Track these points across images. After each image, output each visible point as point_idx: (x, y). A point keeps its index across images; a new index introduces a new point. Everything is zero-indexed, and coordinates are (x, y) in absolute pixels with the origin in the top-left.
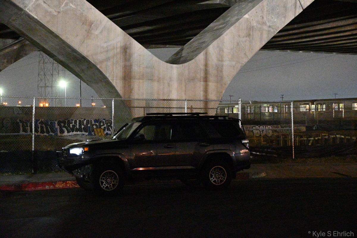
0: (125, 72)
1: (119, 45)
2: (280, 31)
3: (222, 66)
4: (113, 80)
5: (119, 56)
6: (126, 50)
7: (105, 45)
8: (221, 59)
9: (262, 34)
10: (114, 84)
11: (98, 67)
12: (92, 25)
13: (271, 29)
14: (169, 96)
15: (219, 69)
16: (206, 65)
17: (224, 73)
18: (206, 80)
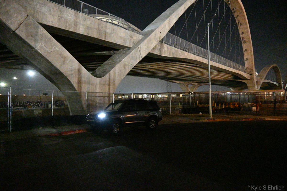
0: (79, 80)
1: (76, 68)
2: (135, 67)
3: (115, 79)
4: (74, 84)
5: (76, 73)
6: (79, 70)
7: (71, 68)
8: (115, 77)
9: (129, 67)
10: (74, 86)
11: (68, 77)
12: (66, 59)
13: (132, 65)
14: (96, 91)
15: (114, 81)
16: (109, 79)
17: (116, 82)
18: (109, 85)
